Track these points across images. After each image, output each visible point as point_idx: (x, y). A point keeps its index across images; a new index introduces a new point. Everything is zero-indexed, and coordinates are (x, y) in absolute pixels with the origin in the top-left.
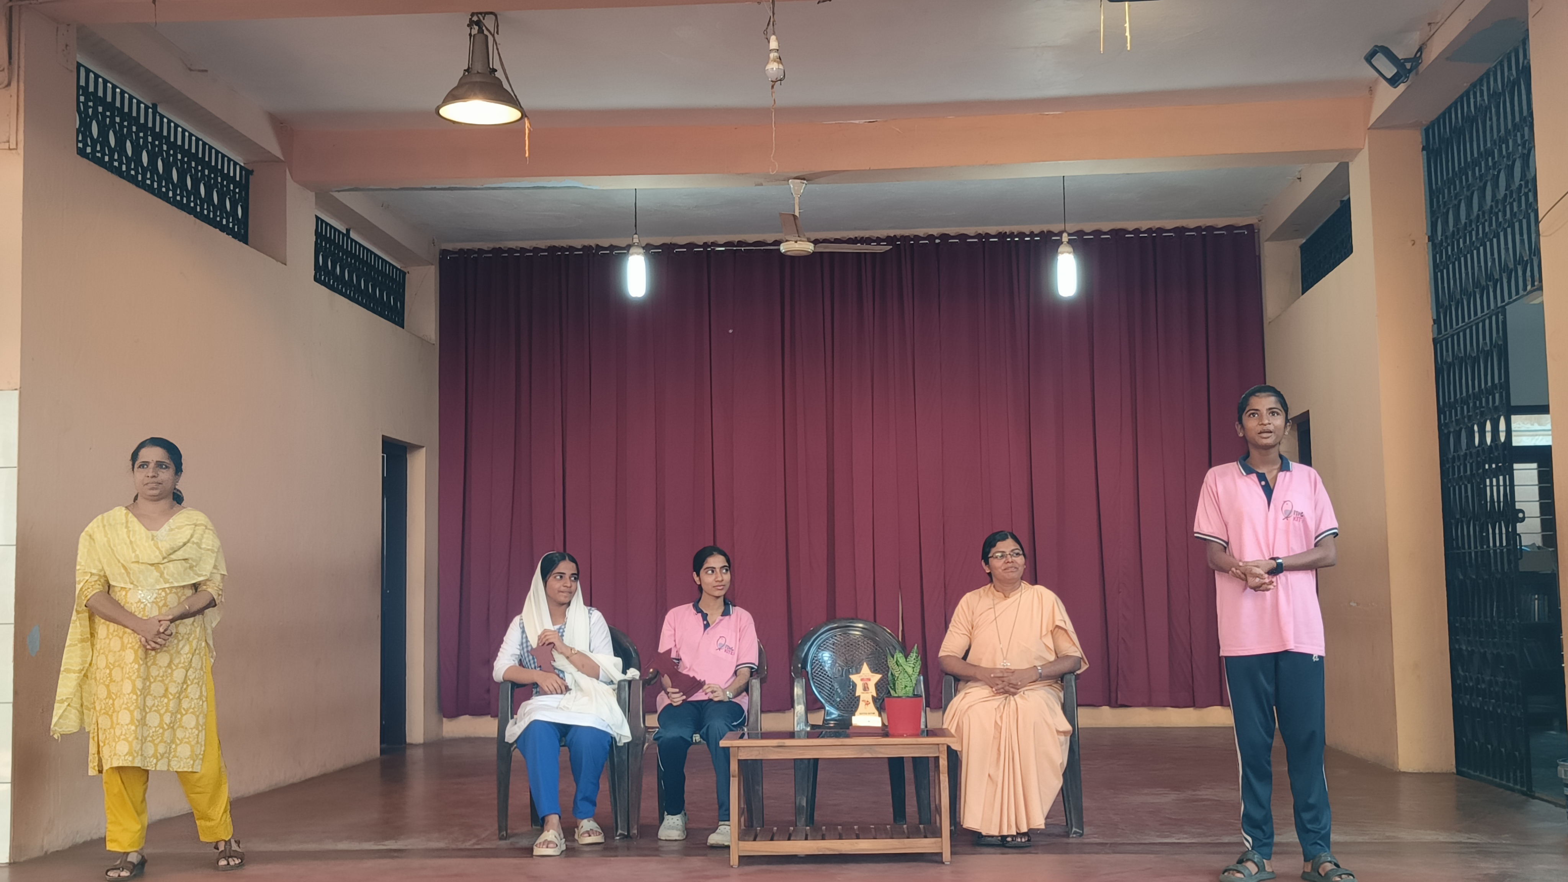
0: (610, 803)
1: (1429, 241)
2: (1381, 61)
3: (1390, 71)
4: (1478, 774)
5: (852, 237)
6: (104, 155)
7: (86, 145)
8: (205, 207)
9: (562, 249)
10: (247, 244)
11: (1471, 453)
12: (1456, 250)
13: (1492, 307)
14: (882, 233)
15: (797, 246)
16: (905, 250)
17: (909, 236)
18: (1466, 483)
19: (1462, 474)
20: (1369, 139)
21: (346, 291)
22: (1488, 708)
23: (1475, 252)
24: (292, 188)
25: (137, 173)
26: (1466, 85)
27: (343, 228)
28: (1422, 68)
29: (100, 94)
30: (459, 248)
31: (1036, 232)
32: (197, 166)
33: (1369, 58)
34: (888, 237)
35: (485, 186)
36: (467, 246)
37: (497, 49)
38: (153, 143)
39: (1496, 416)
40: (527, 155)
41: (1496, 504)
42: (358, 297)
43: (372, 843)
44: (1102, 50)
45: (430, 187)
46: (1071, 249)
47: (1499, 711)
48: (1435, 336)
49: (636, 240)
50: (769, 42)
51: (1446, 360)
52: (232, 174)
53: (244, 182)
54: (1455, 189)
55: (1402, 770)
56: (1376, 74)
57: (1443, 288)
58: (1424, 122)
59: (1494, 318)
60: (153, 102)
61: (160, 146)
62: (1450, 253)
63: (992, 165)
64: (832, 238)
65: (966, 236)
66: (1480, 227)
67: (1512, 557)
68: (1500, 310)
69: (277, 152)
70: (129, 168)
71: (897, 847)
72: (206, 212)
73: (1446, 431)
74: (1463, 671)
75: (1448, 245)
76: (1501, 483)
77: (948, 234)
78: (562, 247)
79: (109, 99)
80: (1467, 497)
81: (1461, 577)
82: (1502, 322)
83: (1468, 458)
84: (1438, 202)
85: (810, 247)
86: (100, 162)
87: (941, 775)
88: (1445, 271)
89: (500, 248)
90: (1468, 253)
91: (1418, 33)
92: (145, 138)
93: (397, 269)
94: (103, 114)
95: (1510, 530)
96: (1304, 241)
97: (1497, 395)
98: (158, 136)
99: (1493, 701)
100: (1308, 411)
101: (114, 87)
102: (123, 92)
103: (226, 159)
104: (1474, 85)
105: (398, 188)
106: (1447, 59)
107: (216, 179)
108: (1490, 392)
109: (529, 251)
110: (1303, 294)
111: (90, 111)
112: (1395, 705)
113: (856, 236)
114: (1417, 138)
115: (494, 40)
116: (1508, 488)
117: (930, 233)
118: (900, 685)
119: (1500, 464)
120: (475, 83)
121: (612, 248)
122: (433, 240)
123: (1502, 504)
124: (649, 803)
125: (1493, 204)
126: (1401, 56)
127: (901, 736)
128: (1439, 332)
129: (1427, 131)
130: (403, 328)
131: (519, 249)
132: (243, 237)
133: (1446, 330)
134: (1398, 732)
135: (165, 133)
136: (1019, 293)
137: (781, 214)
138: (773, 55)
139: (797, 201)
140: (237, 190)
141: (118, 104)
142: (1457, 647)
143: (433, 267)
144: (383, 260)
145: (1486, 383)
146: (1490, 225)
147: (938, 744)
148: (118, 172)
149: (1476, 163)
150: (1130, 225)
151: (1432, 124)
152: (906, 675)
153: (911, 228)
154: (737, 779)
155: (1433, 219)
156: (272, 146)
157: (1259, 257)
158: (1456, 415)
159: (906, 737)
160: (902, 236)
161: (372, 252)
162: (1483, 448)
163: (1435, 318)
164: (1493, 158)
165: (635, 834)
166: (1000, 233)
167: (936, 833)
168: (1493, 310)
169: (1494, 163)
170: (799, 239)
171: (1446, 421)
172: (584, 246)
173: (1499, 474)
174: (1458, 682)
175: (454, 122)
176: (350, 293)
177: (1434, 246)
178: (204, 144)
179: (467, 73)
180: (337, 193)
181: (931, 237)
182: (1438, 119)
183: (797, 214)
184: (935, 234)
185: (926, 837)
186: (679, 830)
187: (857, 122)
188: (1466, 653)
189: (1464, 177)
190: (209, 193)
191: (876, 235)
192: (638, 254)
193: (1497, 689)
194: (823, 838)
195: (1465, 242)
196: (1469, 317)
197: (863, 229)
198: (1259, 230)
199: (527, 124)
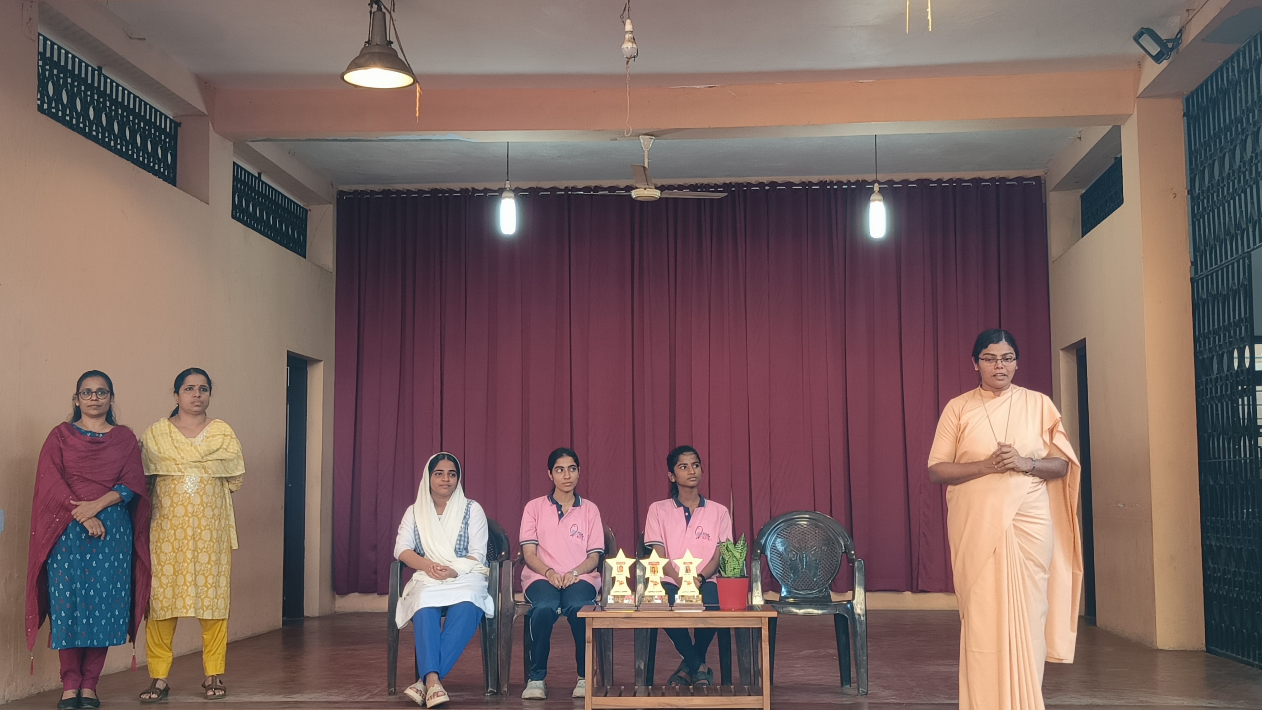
0: (482, 667)
1: (1188, 194)
2: (1146, 40)
3: (1155, 49)
4: (1224, 652)
5: (693, 183)
6: (58, 110)
7: (43, 102)
8: (141, 155)
9: (443, 191)
10: (175, 186)
11: (1221, 376)
12: (1210, 203)
13: (1240, 252)
14: (720, 181)
15: (646, 193)
16: (739, 195)
17: (742, 183)
18: (1217, 402)
19: (1214, 394)
20: (1137, 106)
21: (257, 226)
22: (1233, 596)
23: (1226, 205)
24: (214, 137)
25: (85, 126)
26: (1220, 62)
27: (255, 172)
28: (1182, 47)
29: (55, 59)
30: (354, 189)
31: (853, 181)
32: (134, 119)
33: (1137, 38)
34: (725, 184)
35: (379, 138)
36: (361, 188)
37: (394, 25)
38: (98, 100)
39: (1242, 346)
40: (417, 115)
41: (1241, 421)
42: (268, 231)
43: (282, 696)
44: (907, 31)
45: (332, 138)
46: (881, 198)
47: (1242, 598)
48: (1193, 276)
49: (508, 186)
50: (625, 25)
51: (1201, 297)
52: (163, 127)
53: (173, 133)
54: (1210, 150)
55: (1160, 648)
56: (1144, 52)
57: (1200, 235)
58: (1185, 93)
59: (1241, 261)
60: (100, 65)
61: (104, 103)
62: (1205, 205)
63: (813, 125)
64: (675, 184)
65: (792, 184)
66: (1231, 183)
67: (1254, 466)
68: (1246, 255)
69: (202, 108)
70: (78, 122)
71: (726, 703)
72: (141, 159)
73: (1200, 358)
74: (1213, 564)
75: (1204, 198)
76: (1246, 403)
77: (776, 182)
78: (443, 189)
79: (63, 63)
80: (1217, 414)
81: (1212, 483)
82: (1248, 265)
83: (1219, 381)
84: (1196, 161)
85: (657, 194)
86: (54, 117)
87: (763, 643)
88: (1201, 220)
89: (389, 190)
90: (1220, 205)
91: (1179, 17)
92: (92, 96)
93: (300, 207)
94: (58, 76)
95: (1253, 443)
96: (1084, 191)
97: (1243, 328)
98: (102, 94)
99: (1237, 589)
100: (1085, 338)
101: (67, 53)
102: (74, 57)
103: (158, 113)
104: (1226, 62)
105: (304, 139)
106: (1203, 40)
107: (150, 130)
108: (1237, 325)
109: (414, 193)
110: (1082, 237)
111: (47, 73)
112: (1154, 592)
113: (697, 182)
114: (1178, 106)
115: (391, 16)
116: (1251, 407)
117: (761, 181)
118: (729, 568)
119: (1245, 387)
120: (373, 54)
121: (486, 190)
122: (332, 182)
123: (1246, 421)
124: (517, 667)
125: (1242, 164)
126: (1163, 37)
127: (730, 610)
128: (1196, 273)
129: (1187, 100)
130: (305, 258)
131: (405, 191)
132: (172, 180)
133: (1202, 271)
134: (1157, 615)
135: (108, 92)
136: (837, 235)
137: (632, 166)
138: (628, 36)
139: (646, 154)
140: (167, 140)
141: (70, 67)
142: (1208, 543)
143: (332, 206)
144: (289, 199)
145: (1234, 317)
146: (1239, 182)
147: (761, 617)
148: (69, 125)
149: (1228, 128)
150: (934, 176)
151: (1192, 94)
152: (734, 559)
153: (744, 176)
154: (591, 644)
155: (1192, 176)
156: (198, 103)
157: (1045, 204)
158: (1209, 344)
159: (734, 611)
160: (736, 183)
161: (279, 193)
162: (1231, 373)
163: (1193, 260)
164: (1242, 125)
165: (505, 691)
166: (822, 181)
167: (760, 693)
168: (1241, 255)
169: (1243, 130)
170: (648, 186)
171: (1201, 349)
172: (462, 189)
173: (1244, 395)
174: (1209, 573)
175: (356, 86)
176: (261, 227)
177: (1192, 199)
178: (141, 100)
179: (367, 45)
180: (252, 143)
181: (761, 184)
182: (1197, 90)
183: (646, 165)
184: (765, 182)
185: (750, 695)
186: (542, 689)
187: (698, 87)
188: (1215, 548)
189: (1218, 141)
190: (144, 143)
191: (714, 182)
192: (510, 197)
193: (1240, 579)
194: (663, 695)
195: (1218, 196)
196: (1221, 261)
197: (703, 177)
198: (1045, 181)
199: (418, 89)
